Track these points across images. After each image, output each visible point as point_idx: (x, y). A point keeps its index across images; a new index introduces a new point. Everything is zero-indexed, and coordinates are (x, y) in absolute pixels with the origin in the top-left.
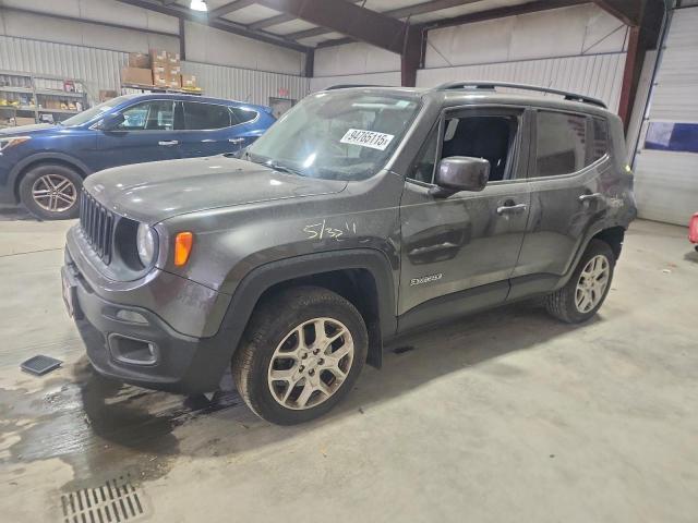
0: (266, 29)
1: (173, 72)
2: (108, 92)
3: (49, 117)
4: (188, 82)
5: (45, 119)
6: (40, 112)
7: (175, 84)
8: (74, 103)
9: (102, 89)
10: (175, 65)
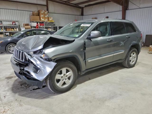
0: (70, 2)
1: (46, 17)
2: (26, 24)
3: (8, 34)
4: (51, 19)
5: (6, 34)
6: (5, 32)
7: (47, 20)
8: (16, 28)
9: (24, 23)
10: (46, 14)
